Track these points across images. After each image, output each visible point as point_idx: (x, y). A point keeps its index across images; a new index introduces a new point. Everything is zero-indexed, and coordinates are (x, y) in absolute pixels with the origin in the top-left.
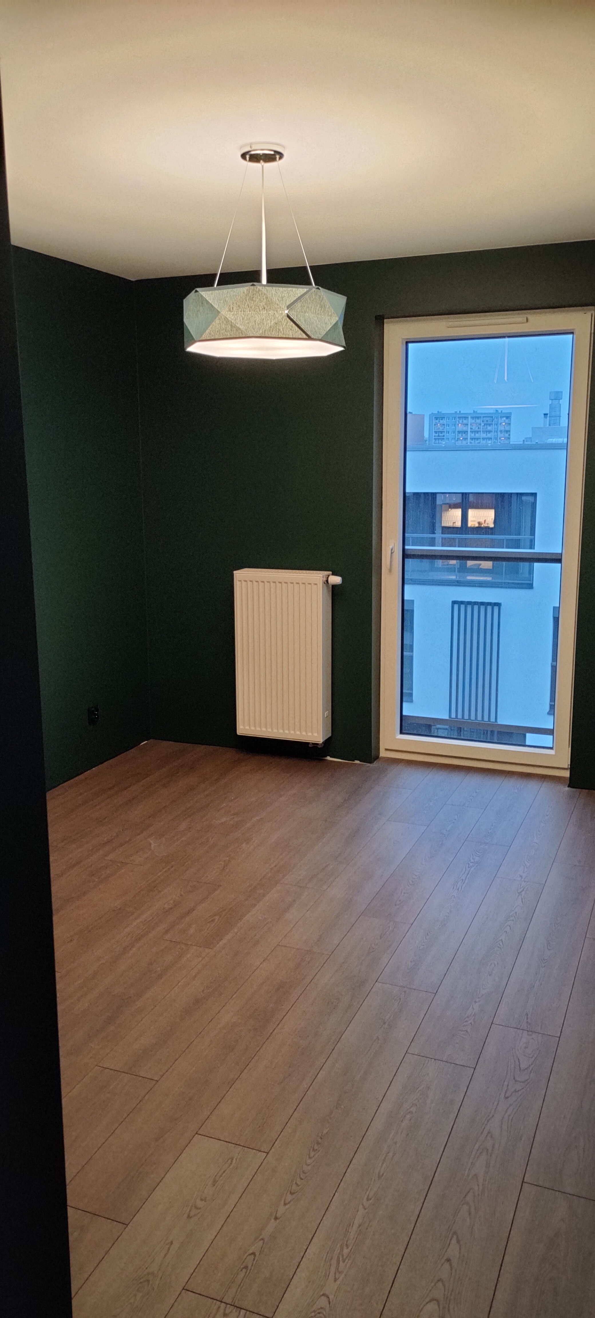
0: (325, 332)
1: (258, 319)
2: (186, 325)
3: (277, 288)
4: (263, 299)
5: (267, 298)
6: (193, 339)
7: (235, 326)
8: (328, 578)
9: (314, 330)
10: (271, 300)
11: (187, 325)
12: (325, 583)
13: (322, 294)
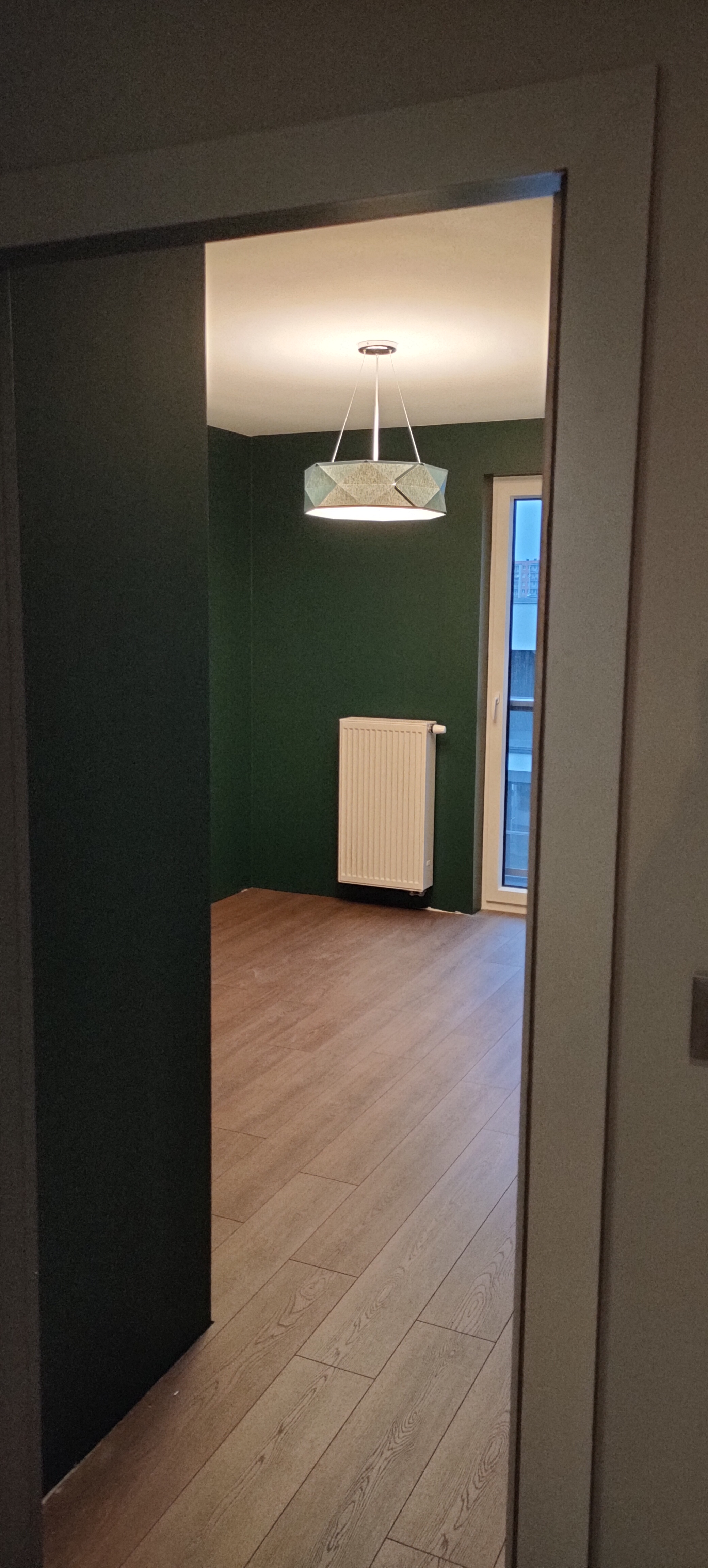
0: (428, 501)
1: (369, 490)
2: (307, 494)
3: (386, 464)
4: (375, 473)
5: (378, 472)
6: (313, 505)
7: (350, 496)
8: (432, 727)
9: (418, 500)
10: (381, 475)
11: (307, 492)
12: (429, 732)
13: (426, 469)
